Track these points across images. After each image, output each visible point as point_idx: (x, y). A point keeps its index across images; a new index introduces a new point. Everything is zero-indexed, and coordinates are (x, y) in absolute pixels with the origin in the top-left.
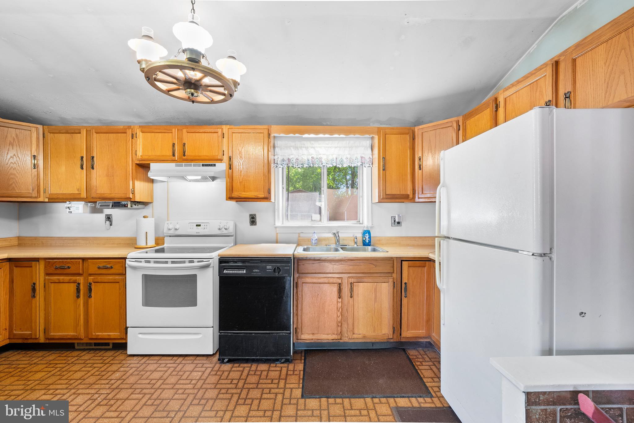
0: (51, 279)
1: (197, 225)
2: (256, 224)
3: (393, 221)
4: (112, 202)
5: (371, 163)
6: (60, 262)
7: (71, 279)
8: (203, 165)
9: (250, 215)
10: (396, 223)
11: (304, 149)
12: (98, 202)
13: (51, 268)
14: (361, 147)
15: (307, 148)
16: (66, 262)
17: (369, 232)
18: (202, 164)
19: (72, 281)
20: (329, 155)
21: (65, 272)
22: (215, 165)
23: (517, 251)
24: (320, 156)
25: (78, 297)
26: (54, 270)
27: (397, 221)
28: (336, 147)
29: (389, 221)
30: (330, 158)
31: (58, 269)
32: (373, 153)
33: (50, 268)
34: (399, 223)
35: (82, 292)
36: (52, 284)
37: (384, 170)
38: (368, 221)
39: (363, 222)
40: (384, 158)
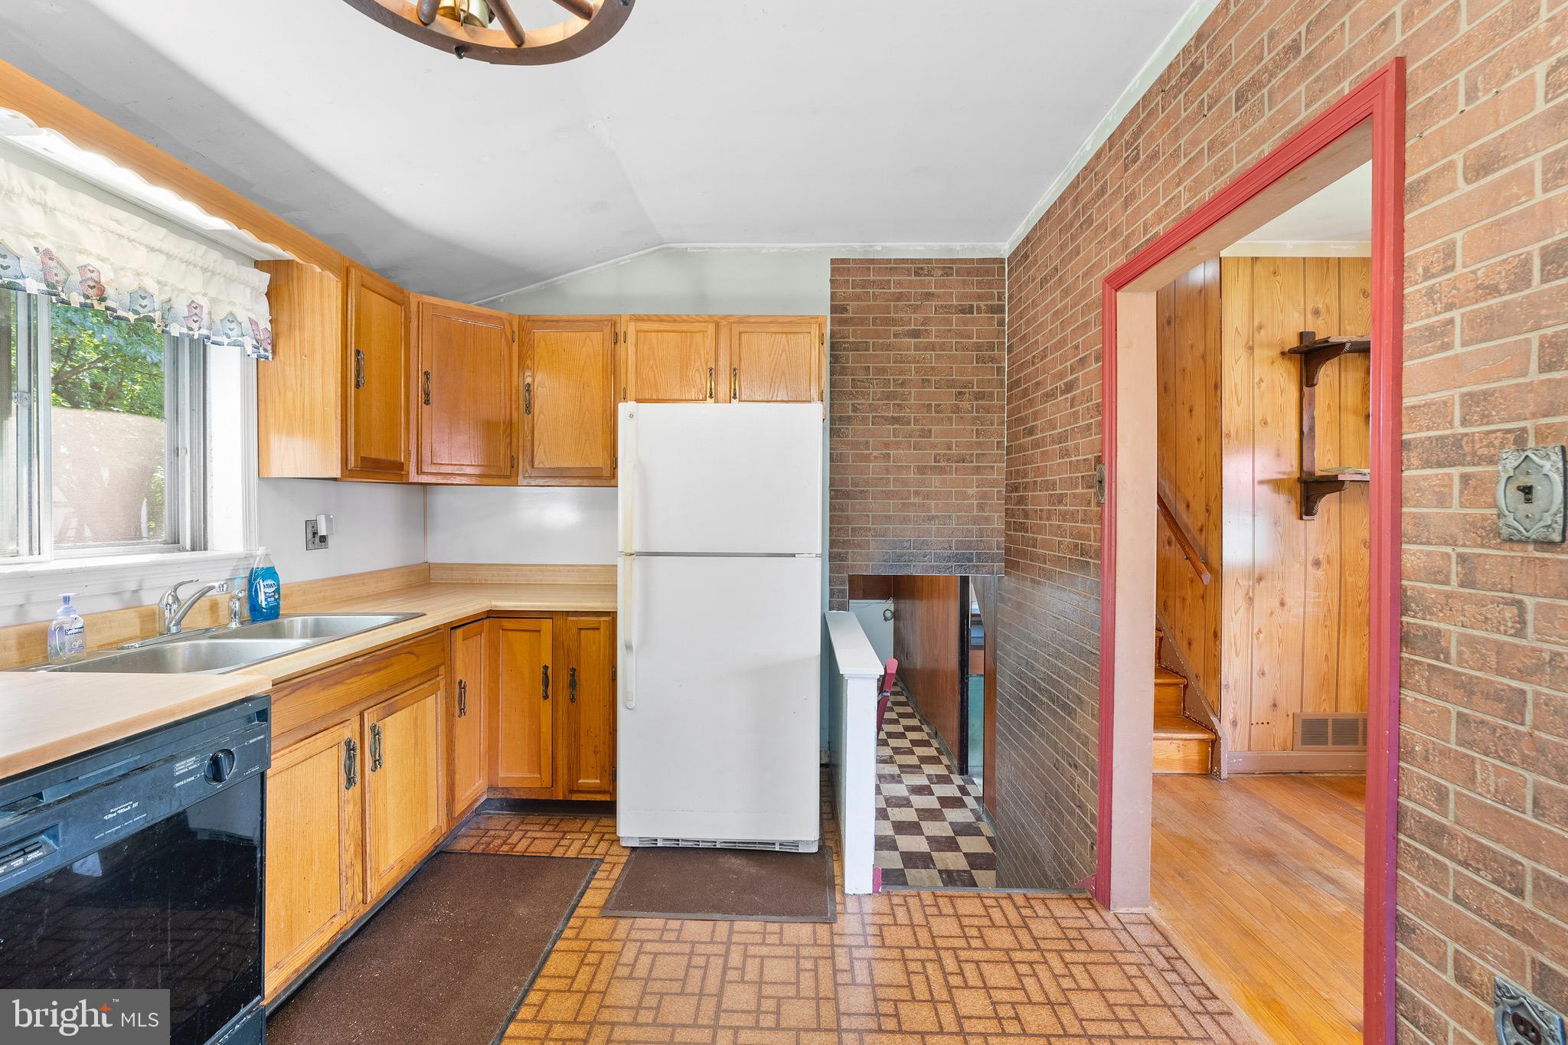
3: (310, 535)
5: (269, 348)
10: (317, 539)
14: (241, 283)
20: (121, 269)
27: (322, 531)
28: (153, 250)
29: (300, 535)
30: (129, 283)
32: (284, 318)
34: (323, 539)
37: (358, 385)
38: (247, 539)
39: (200, 543)
40: (358, 353)
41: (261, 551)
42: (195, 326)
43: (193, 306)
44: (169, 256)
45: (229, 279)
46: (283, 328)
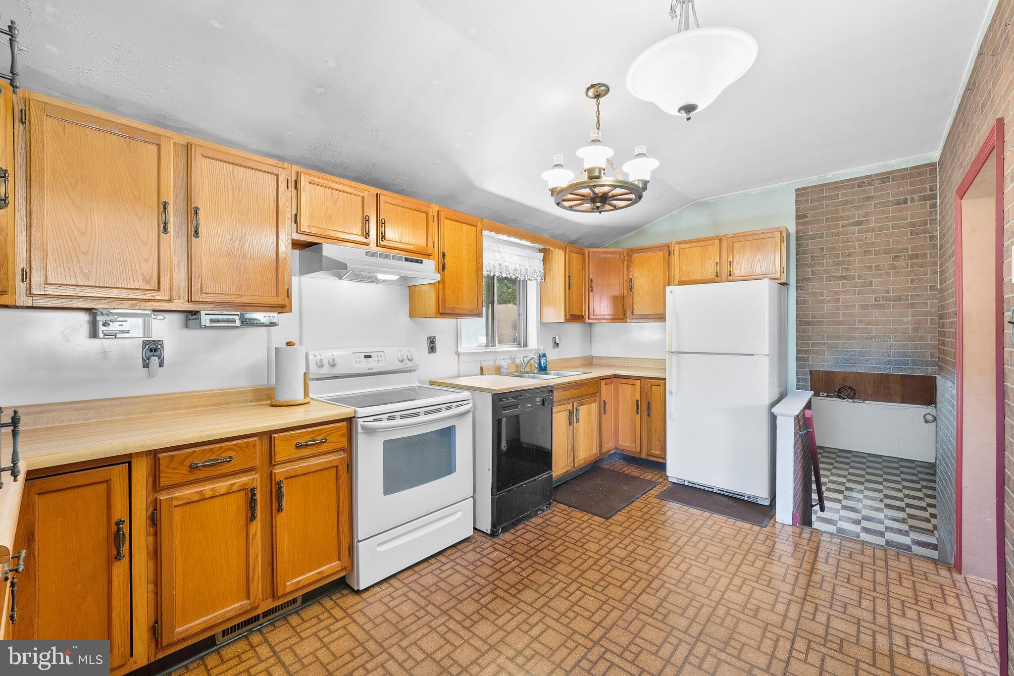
0: (177, 498)
1: (366, 357)
2: (435, 352)
3: (554, 343)
4: (238, 313)
5: (543, 278)
6: (204, 450)
7: (233, 484)
8: (406, 260)
9: (429, 338)
10: (556, 345)
11: (491, 252)
12: (203, 313)
13: (177, 471)
14: (537, 258)
15: (493, 251)
16: (221, 448)
17: (544, 355)
18: (405, 258)
19: (235, 488)
21: (218, 472)
22: (421, 262)
23: (752, 355)
24: (506, 264)
25: (253, 517)
26: (188, 473)
27: (557, 342)
29: (551, 343)
30: (513, 267)
31: (199, 470)
32: (547, 267)
33: (174, 471)
34: (558, 344)
35: (259, 506)
36: (177, 509)
37: (569, 289)
38: (538, 344)
39: (525, 345)
40: (569, 276)
41: (542, 348)
42: (526, 276)
43: (526, 270)
44: (521, 256)
45: (534, 258)
46: (547, 271)
